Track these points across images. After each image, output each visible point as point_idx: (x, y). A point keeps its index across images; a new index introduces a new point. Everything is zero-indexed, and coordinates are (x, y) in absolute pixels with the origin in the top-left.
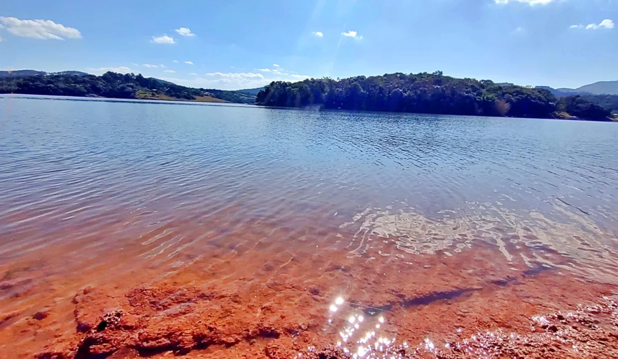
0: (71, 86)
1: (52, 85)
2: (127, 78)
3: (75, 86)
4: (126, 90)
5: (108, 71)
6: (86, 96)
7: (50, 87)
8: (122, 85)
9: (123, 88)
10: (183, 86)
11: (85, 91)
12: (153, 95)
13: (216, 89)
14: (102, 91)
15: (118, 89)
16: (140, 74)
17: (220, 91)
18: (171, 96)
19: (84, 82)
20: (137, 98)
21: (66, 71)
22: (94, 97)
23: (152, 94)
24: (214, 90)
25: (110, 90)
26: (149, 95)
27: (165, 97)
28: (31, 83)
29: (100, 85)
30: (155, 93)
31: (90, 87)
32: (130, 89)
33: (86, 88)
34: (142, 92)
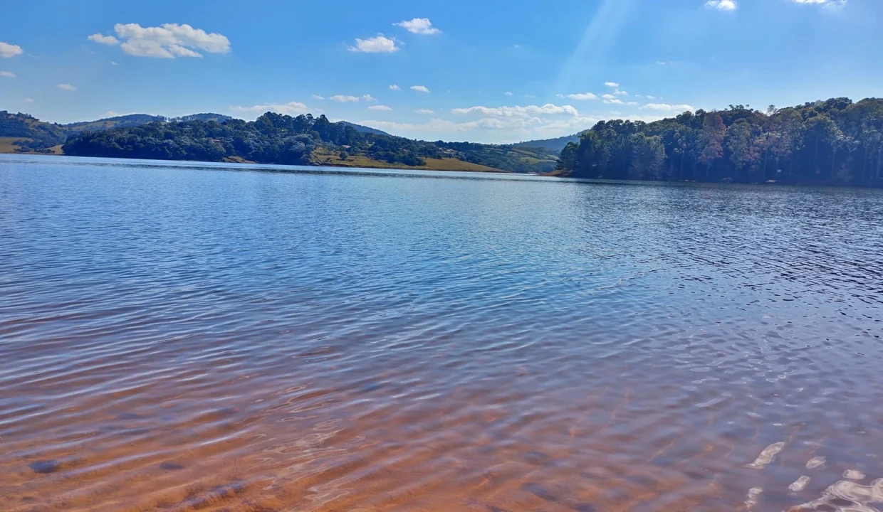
1: (171, 142)
2: (299, 124)
4: (296, 148)
6: (224, 161)
7: (167, 144)
8: (288, 138)
9: (290, 144)
11: (224, 150)
12: (343, 157)
14: (251, 150)
15: (280, 147)
16: (324, 116)
18: (378, 158)
19: (224, 134)
20: (312, 164)
21: (197, 113)
22: (237, 161)
23: (341, 156)
25: (267, 149)
26: (334, 157)
27: (364, 160)
28: (139, 139)
29: (250, 139)
30: (346, 153)
31: (232, 143)
32: (303, 145)
33: (225, 146)
34: (323, 152)
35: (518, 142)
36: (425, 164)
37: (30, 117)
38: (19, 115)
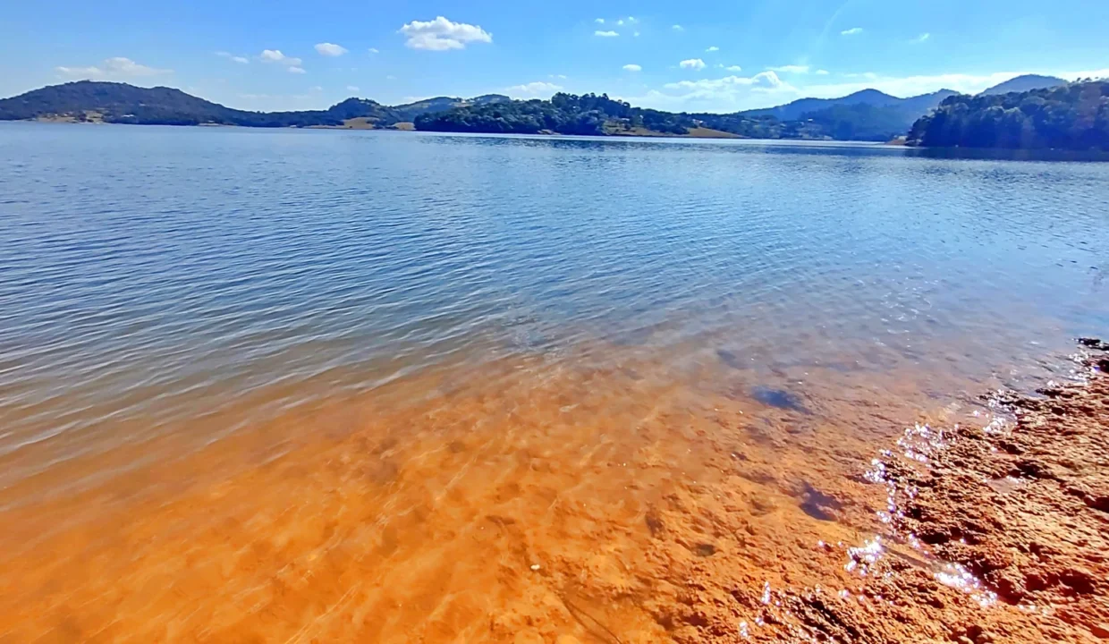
0: (522, 119)
1: (502, 119)
2: (587, 101)
3: (526, 118)
4: (591, 122)
5: (557, 92)
6: (539, 133)
7: (500, 121)
8: (582, 114)
9: (586, 119)
10: (667, 111)
11: (538, 125)
12: (628, 129)
13: (709, 113)
14: (557, 124)
15: (578, 120)
16: (605, 94)
17: (715, 116)
18: (652, 128)
19: (535, 112)
20: (605, 135)
21: (484, 95)
22: (549, 134)
23: (626, 127)
24: (706, 114)
25: (569, 123)
26: (621, 128)
27: (644, 131)
28: (480, 117)
29: (556, 114)
30: (629, 125)
31: (544, 119)
32: (596, 119)
33: (538, 121)
34: (610, 124)
35: (737, 111)
36: (688, 133)
37: (373, 102)
38: (367, 100)
